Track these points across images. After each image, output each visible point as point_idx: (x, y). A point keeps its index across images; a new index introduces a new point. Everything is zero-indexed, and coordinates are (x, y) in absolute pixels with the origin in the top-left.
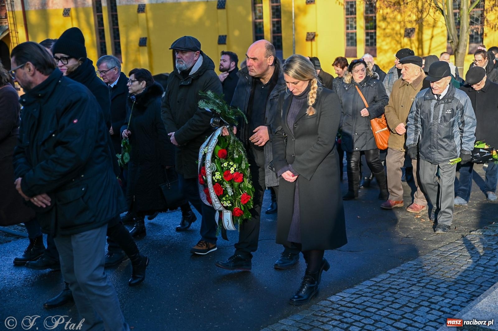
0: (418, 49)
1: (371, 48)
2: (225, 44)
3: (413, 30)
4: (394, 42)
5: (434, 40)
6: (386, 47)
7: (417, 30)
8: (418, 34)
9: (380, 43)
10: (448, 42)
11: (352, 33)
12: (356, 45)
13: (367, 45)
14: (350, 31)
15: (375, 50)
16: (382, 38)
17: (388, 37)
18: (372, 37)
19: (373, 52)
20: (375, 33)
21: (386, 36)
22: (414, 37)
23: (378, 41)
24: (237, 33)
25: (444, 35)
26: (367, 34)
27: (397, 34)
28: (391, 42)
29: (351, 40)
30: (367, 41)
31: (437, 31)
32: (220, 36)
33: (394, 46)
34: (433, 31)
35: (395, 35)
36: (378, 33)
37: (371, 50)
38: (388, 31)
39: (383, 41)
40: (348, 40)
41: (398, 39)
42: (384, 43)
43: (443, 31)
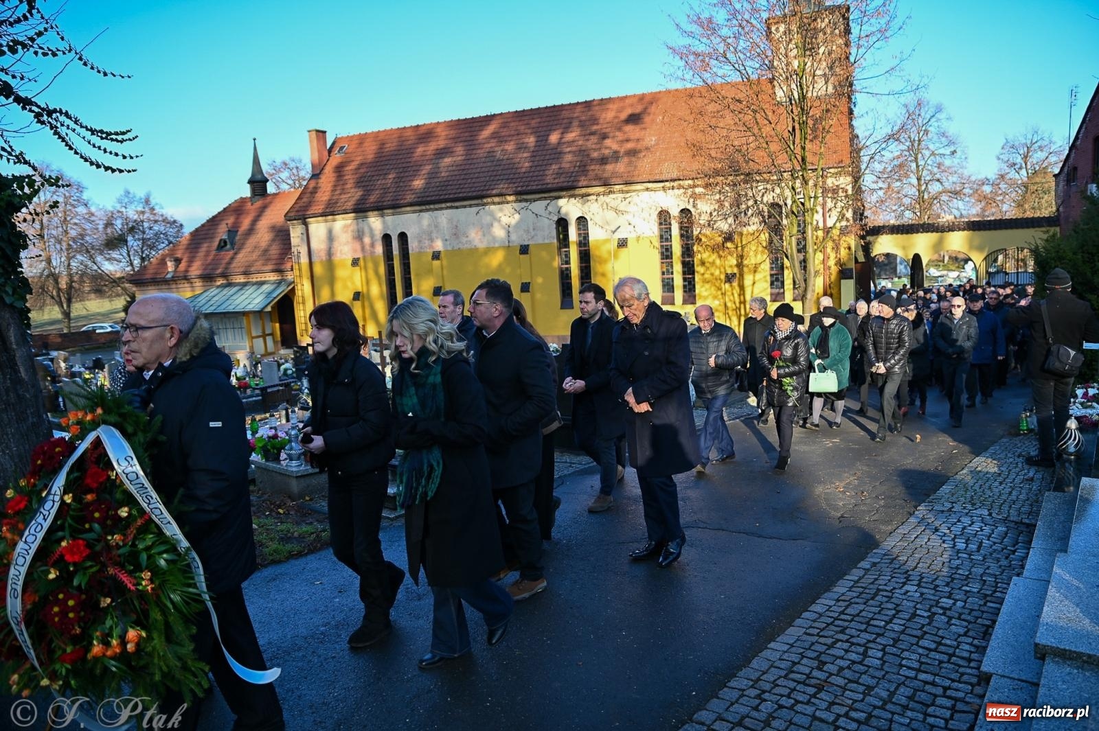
0: (740, 295)
1: (690, 294)
2: (529, 291)
3: (734, 275)
4: (713, 288)
5: (756, 285)
6: (705, 294)
7: (738, 275)
8: (739, 279)
9: (700, 289)
10: (771, 288)
11: (668, 279)
12: (673, 292)
13: (685, 291)
14: (666, 276)
15: (695, 296)
16: (701, 284)
17: (708, 282)
18: (690, 283)
19: (691, 299)
20: (694, 278)
21: (705, 281)
22: (735, 284)
23: (697, 287)
24: (540, 280)
25: (766, 281)
26: (685, 279)
27: (716, 279)
28: (711, 287)
29: (668, 286)
30: (685, 286)
31: (758, 276)
32: (522, 283)
33: (714, 292)
34: (754, 276)
35: (714, 281)
36: (697, 279)
37: (690, 296)
38: (706, 276)
39: (702, 287)
40: (664, 286)
41: (718, 285)
42: (703, 289)
43: (765, 277)
